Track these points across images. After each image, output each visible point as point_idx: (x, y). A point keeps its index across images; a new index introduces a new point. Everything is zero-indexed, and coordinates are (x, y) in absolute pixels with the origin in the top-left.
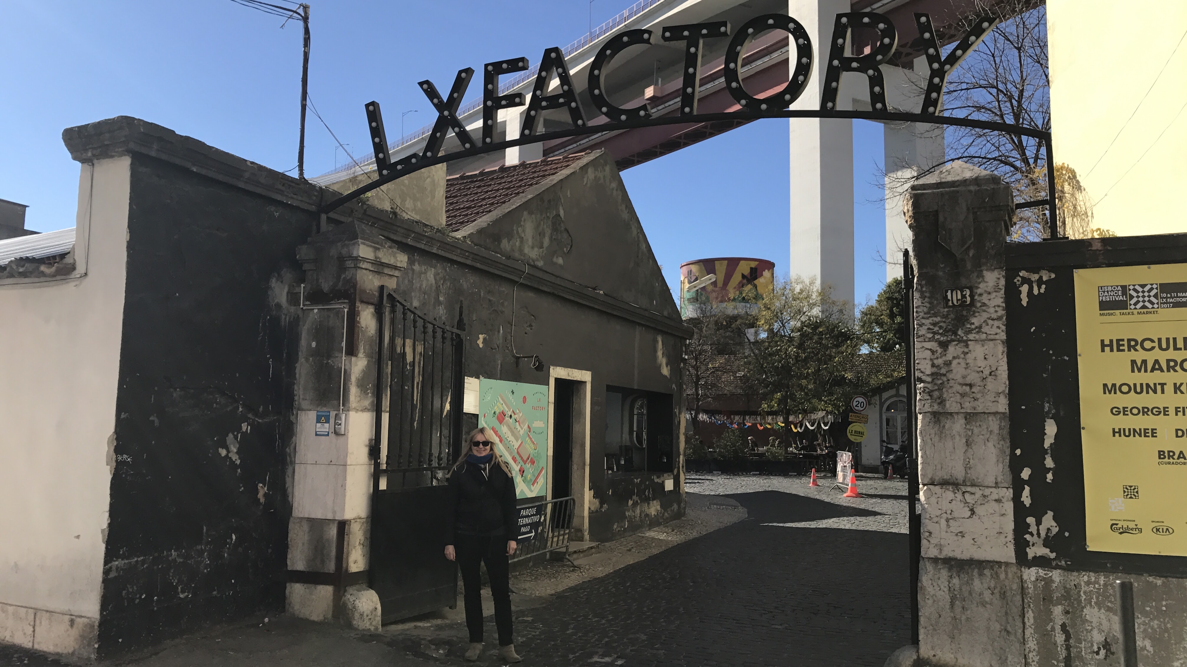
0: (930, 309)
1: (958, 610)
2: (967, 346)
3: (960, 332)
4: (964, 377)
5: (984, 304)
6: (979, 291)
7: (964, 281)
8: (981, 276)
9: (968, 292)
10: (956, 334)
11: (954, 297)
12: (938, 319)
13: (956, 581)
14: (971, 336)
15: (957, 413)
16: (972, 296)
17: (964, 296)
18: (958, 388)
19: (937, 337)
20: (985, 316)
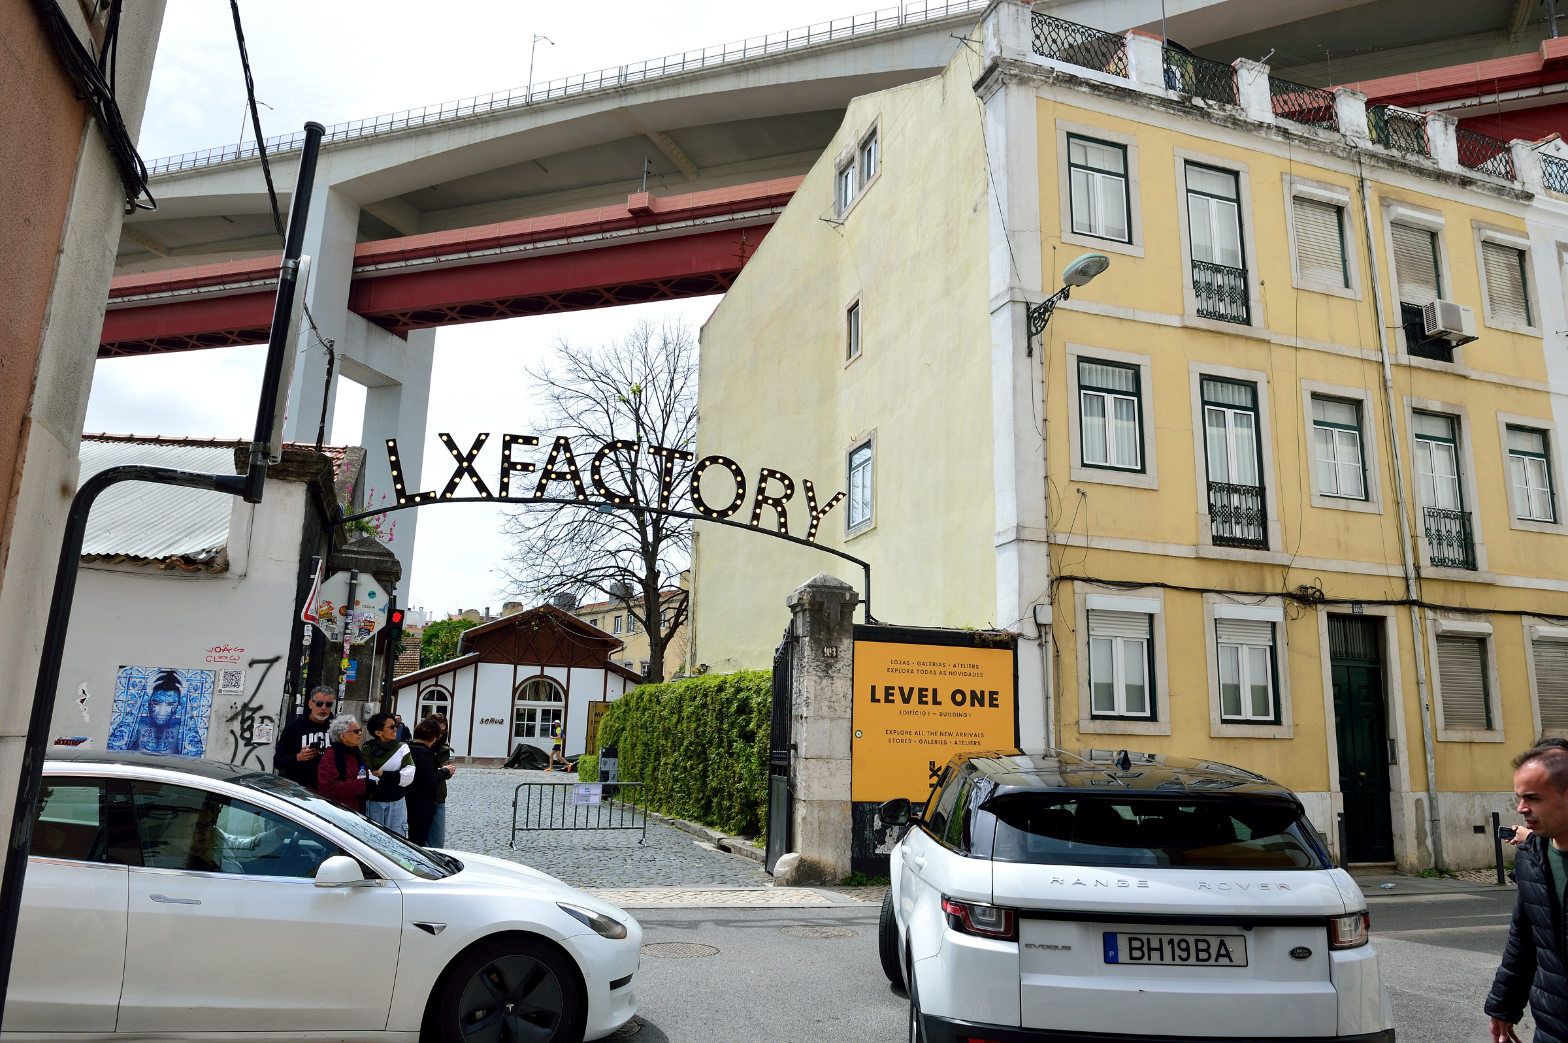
0: (816, 657)
1: (822, 829)
2: (833, 680)
3: (829, 672)
4: (831, 697)
5: (842, 657)
6: (840, 649)
7: (833, 643)
8: (841, 641)
9: (834, 649)
10: (828, 673)
11: (828, 651)
12: (819, 663)
13: (822, 813)
14: (835, 675)
15: (826, 718)
16: (836, 652)
17: (833, 652)
18: (828, 703)
19: (818, 673)
20: (842, 663)
